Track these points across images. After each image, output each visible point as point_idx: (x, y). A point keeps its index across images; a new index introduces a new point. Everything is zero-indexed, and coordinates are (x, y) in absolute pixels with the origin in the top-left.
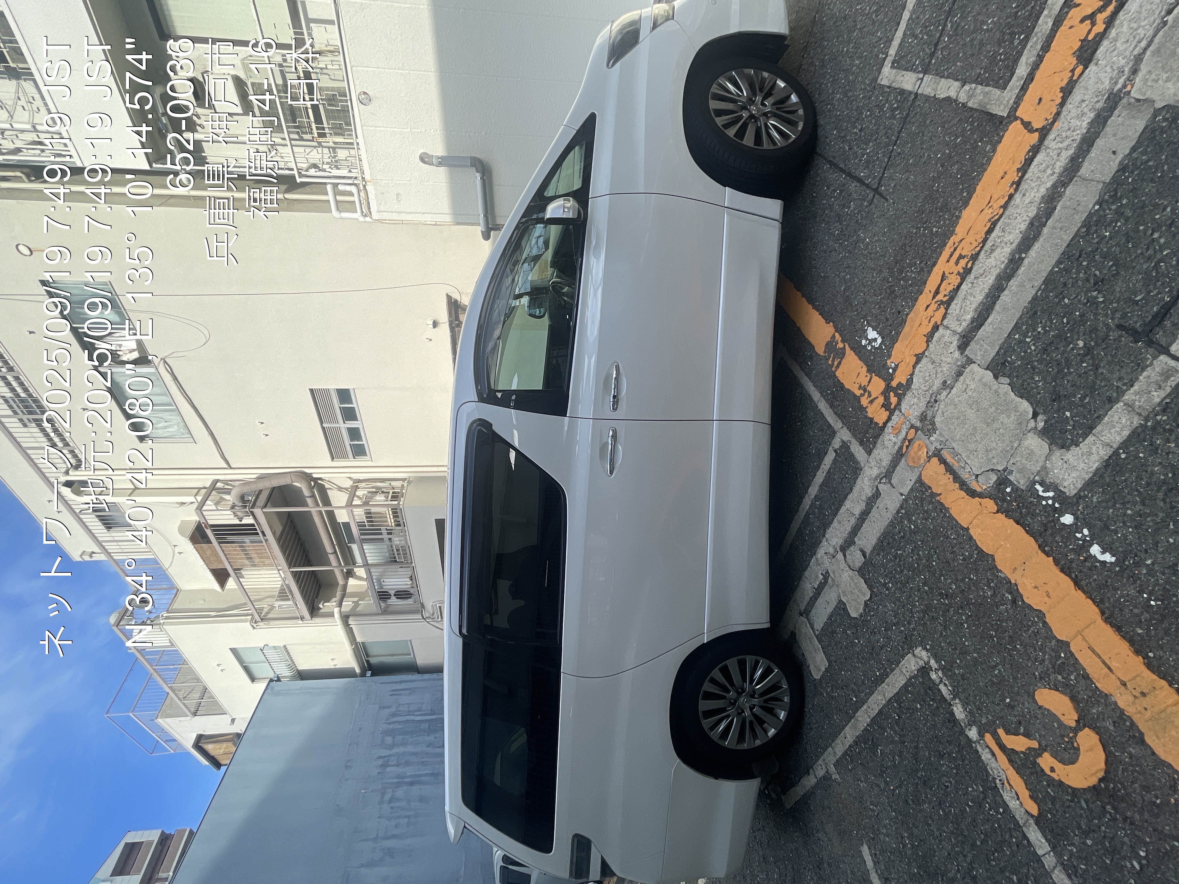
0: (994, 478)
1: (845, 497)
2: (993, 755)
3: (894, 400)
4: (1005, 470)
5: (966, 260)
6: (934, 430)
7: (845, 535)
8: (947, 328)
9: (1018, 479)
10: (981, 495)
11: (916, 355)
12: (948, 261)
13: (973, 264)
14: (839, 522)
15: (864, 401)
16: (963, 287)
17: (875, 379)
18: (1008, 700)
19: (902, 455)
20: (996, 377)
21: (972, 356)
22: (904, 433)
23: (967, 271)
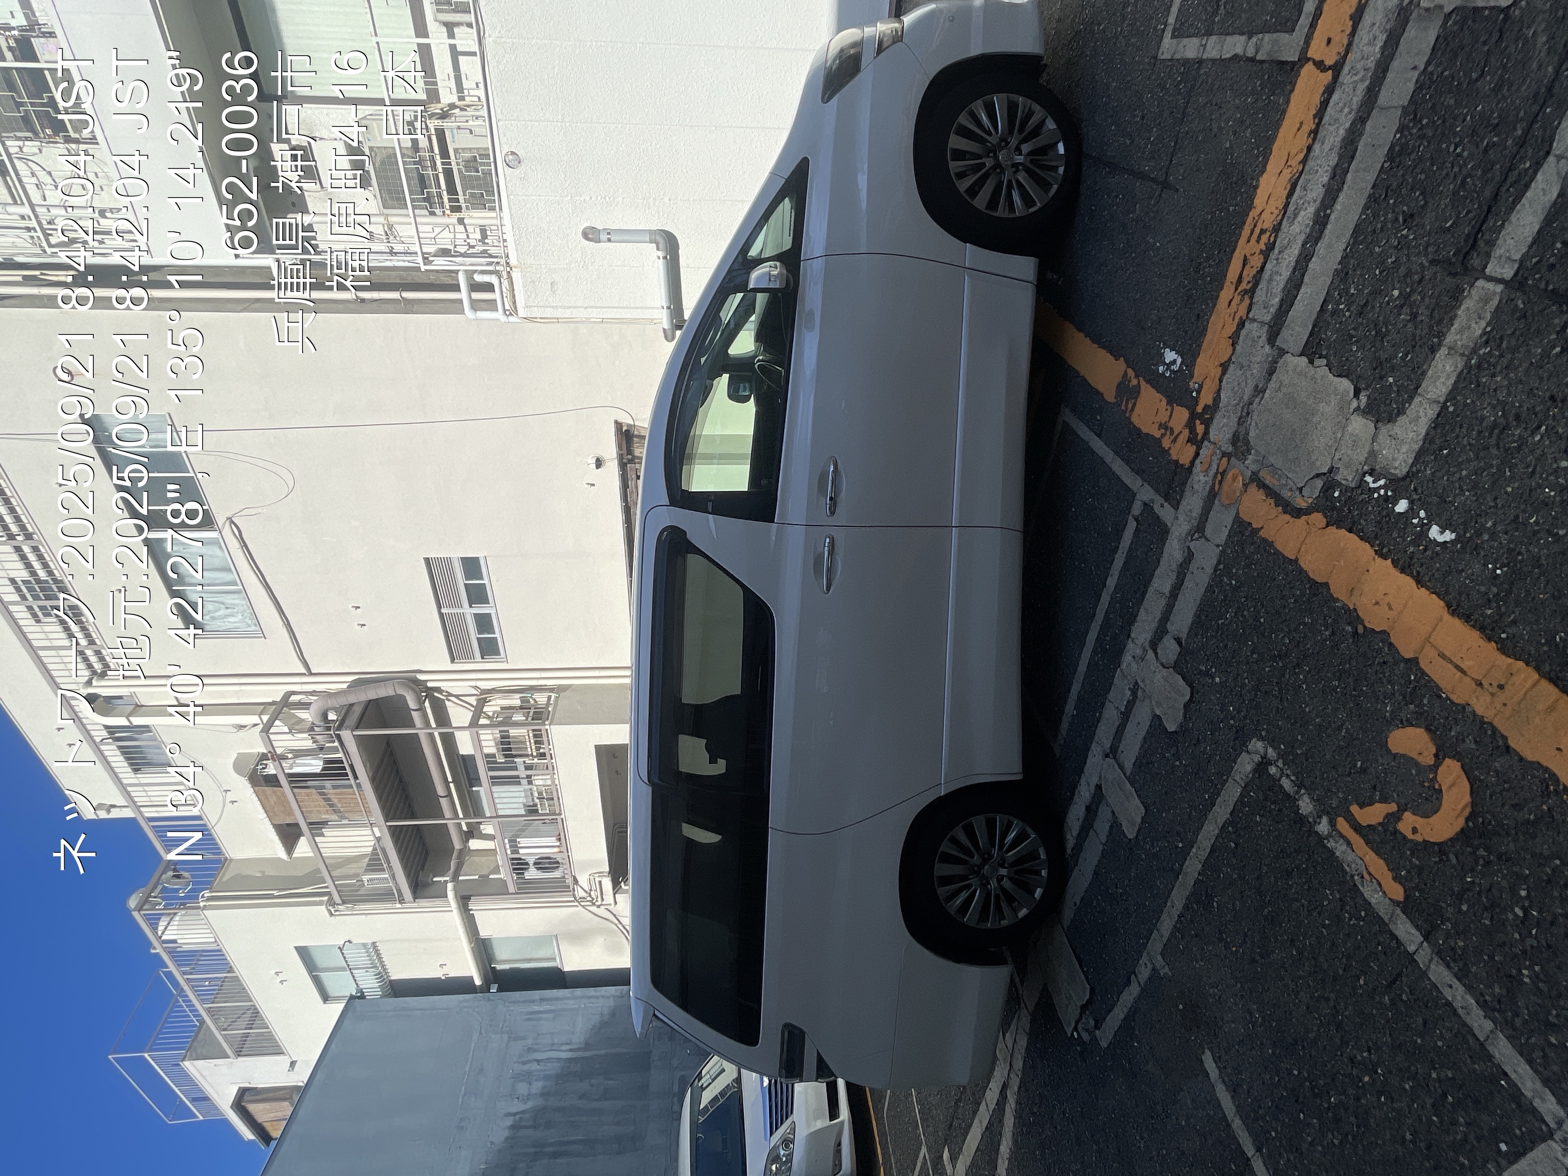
0: (1319, 483)
1: (1152, 575)
2: (1349, 843)
3: (1200, 429)
4: (1331, 470)
5: (1268, 234)
6: (1249, 451)
7: (1155, 625)
8: (1254, 320)
9: (1346, 476)
10: (1307, 512)
11: (1221, 365)
12: (1249, 241)
13: (1276, 237)
14: (1146, 610)
15: (1166, 443)
16: (1268, 266)
17: (1177, 409)
18: (1359, 764)
19: (1215, 496)
20: (1311, 362)
21: (1284, 346)
22: (1215, 467)
23: (1271, 247)
